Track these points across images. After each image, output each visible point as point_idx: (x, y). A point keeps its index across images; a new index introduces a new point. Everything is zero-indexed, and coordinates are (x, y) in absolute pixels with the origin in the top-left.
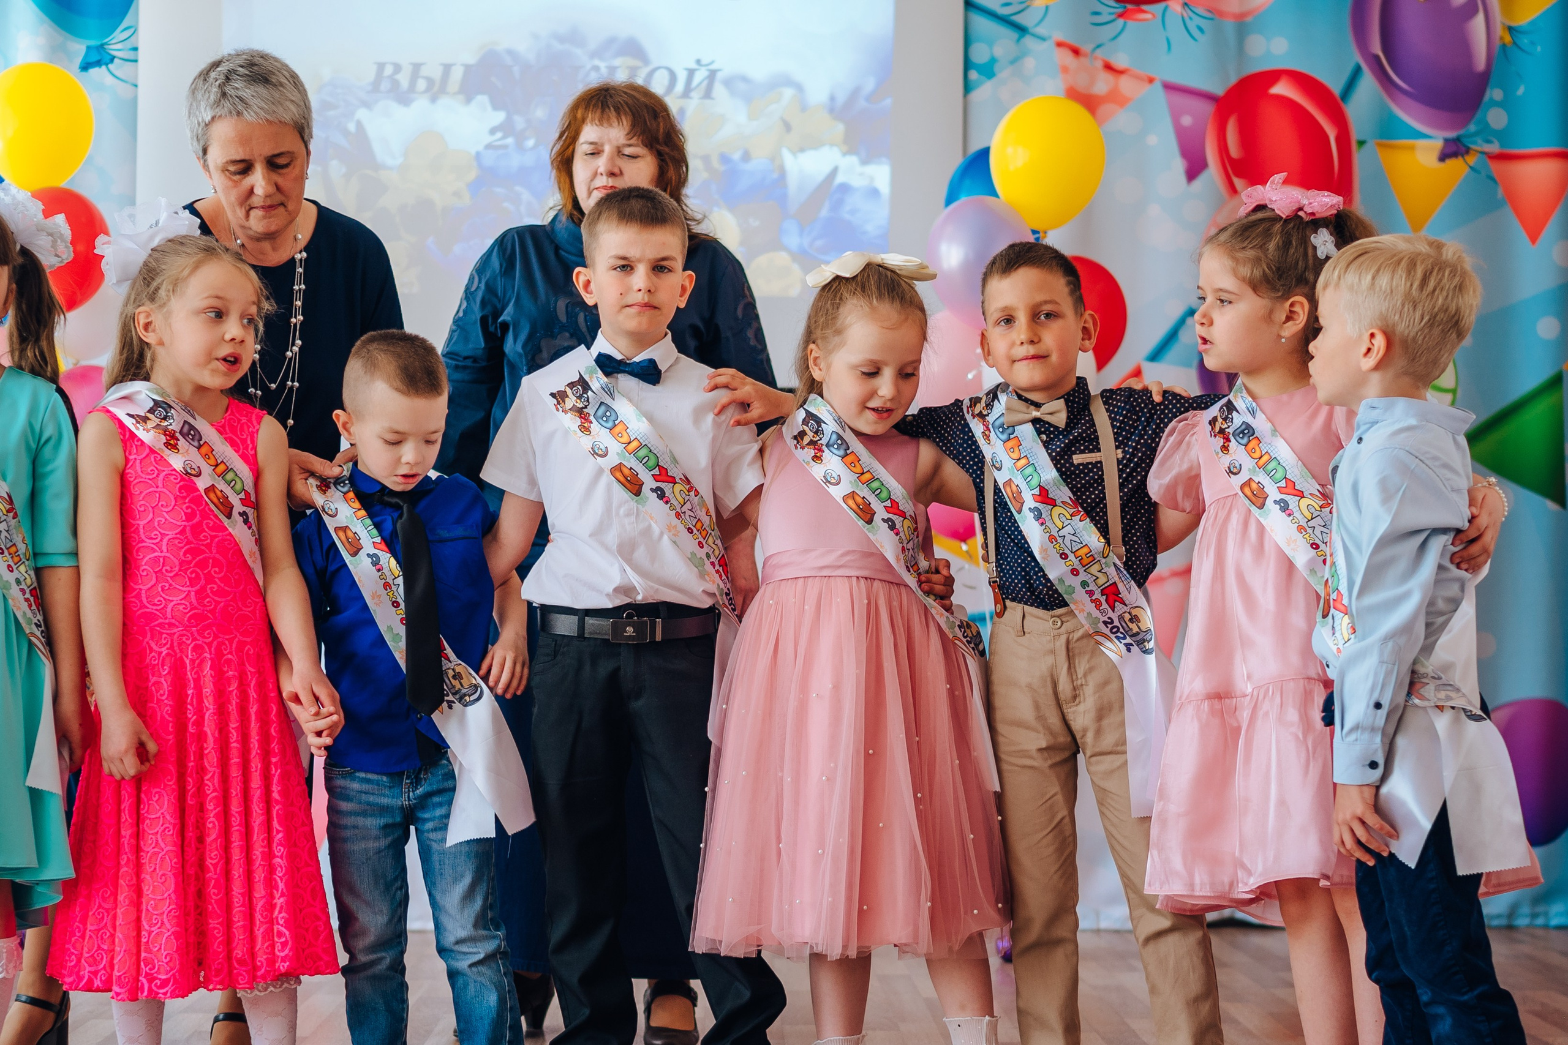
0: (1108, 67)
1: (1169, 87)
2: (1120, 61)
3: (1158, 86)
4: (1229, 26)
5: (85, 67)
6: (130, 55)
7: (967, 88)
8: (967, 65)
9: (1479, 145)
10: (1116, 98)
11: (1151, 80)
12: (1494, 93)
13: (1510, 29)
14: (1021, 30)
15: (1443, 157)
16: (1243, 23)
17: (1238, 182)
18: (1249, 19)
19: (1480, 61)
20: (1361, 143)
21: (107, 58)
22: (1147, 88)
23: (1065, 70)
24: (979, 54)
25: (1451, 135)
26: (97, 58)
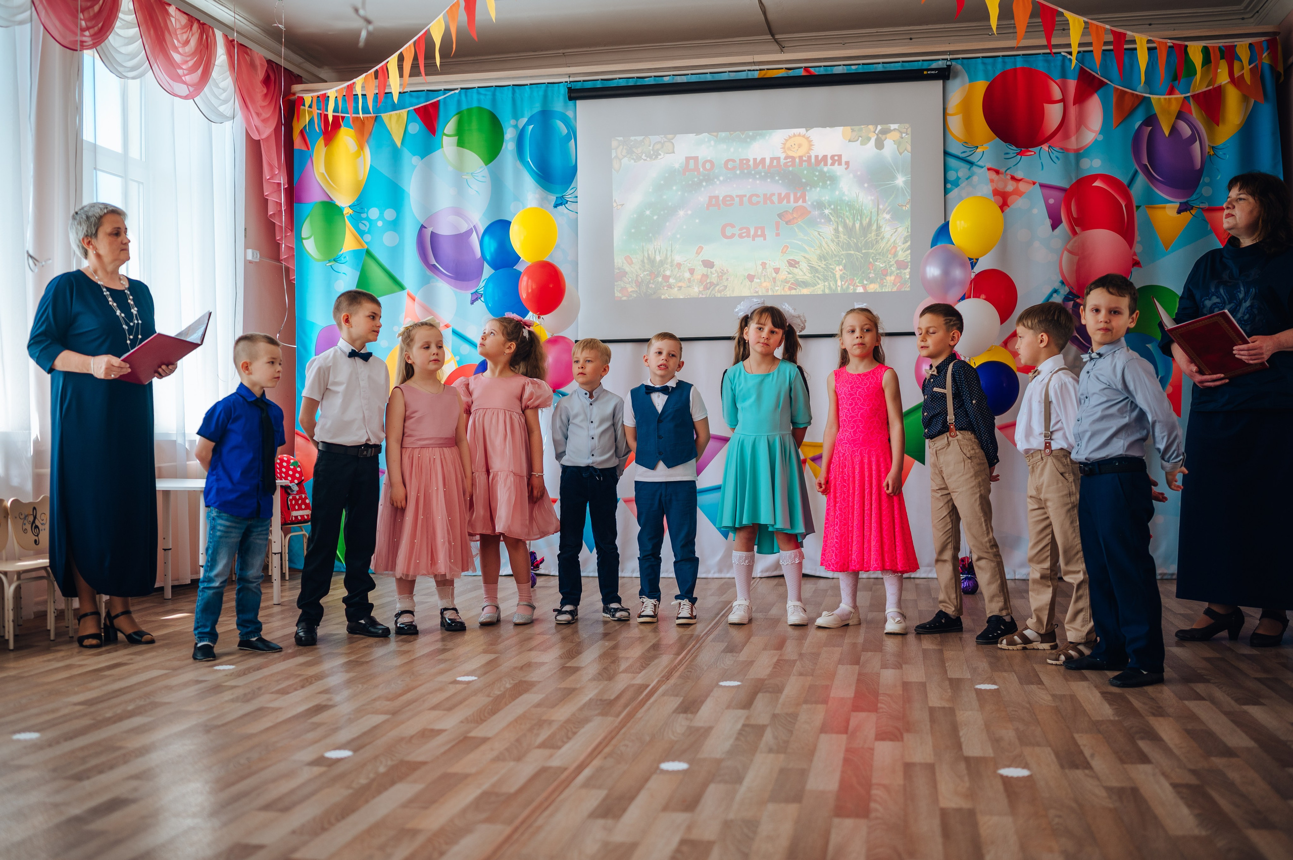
0: (1013, 178)
1: (1042, 186)
2: (1019, 175)
3: (1037, 185)
4: (1072, 156)
5: (556, 206)
6: (574, 200)
7: (946, 192)
8: (946, 181)
9: (1197, 204)
10: (1018, 193)
11: (1034, 183)
12: (1205, 179)
13: (1213, 147)
14: (971, 163)
15: (1179, 212)
16: (1079, 154)
17: (1077, 229)
18: (1081, 152)
19: (1198, 164)
20: (1138, 207)
21: (565, 202)
22: (1032, 187)
23: (992, 181)
24: (952, 176)
25: (1185, 200)
26: (560, 202)
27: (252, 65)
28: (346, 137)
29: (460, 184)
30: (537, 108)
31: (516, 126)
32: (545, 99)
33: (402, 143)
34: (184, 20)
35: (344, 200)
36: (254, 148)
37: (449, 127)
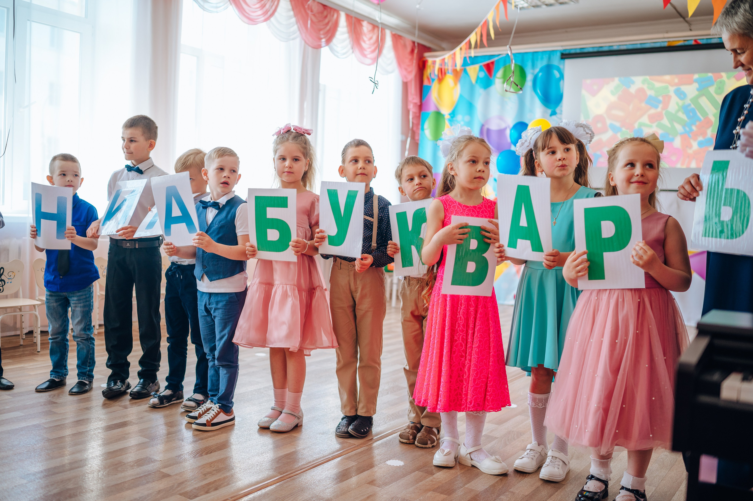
5: (551, 115)
6: (560, 112)
26: (554, 113)
27: (405, 46)
28: (449, 79)
29: (503, 104)
30: (544, 63)
31: (533, 74)
32: (549, 58)
33: (476, 82)
34: (370, 27)
35: (446, 111)
36: (405, 85)
37: (499, 74)
